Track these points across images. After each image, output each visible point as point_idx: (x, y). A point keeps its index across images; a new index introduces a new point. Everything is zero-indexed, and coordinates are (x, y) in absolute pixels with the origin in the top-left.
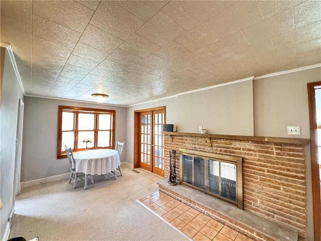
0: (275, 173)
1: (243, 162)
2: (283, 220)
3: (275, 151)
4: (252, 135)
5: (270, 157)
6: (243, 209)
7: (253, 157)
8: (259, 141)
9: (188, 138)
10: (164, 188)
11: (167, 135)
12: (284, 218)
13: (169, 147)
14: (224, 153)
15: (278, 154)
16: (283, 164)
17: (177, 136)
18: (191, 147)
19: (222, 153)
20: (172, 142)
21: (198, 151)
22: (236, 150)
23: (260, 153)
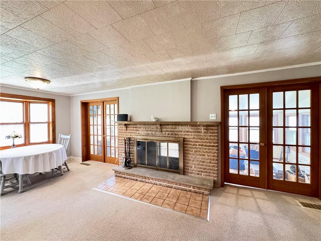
0: (202, 145)
1: (184, 141)
2: (206, 175)
3: (203, 131)
4: (190, 121)
5: (200, 135)
6: (184, 175)
7: (190, 137)
8: (194, 125)
9: (142, 126)
10: (120, 172)
11: (121, 124)
12: (207, 174)
13: (123, 135)
14: (171, 136)
15: (205, 132)
16: (207, 139)
17: (131, 125)
18: (144, 134)
19: (169, 136)
20: (127, 130)
21: (150, 136)
22: (179, 132)
23: (194, 133)
